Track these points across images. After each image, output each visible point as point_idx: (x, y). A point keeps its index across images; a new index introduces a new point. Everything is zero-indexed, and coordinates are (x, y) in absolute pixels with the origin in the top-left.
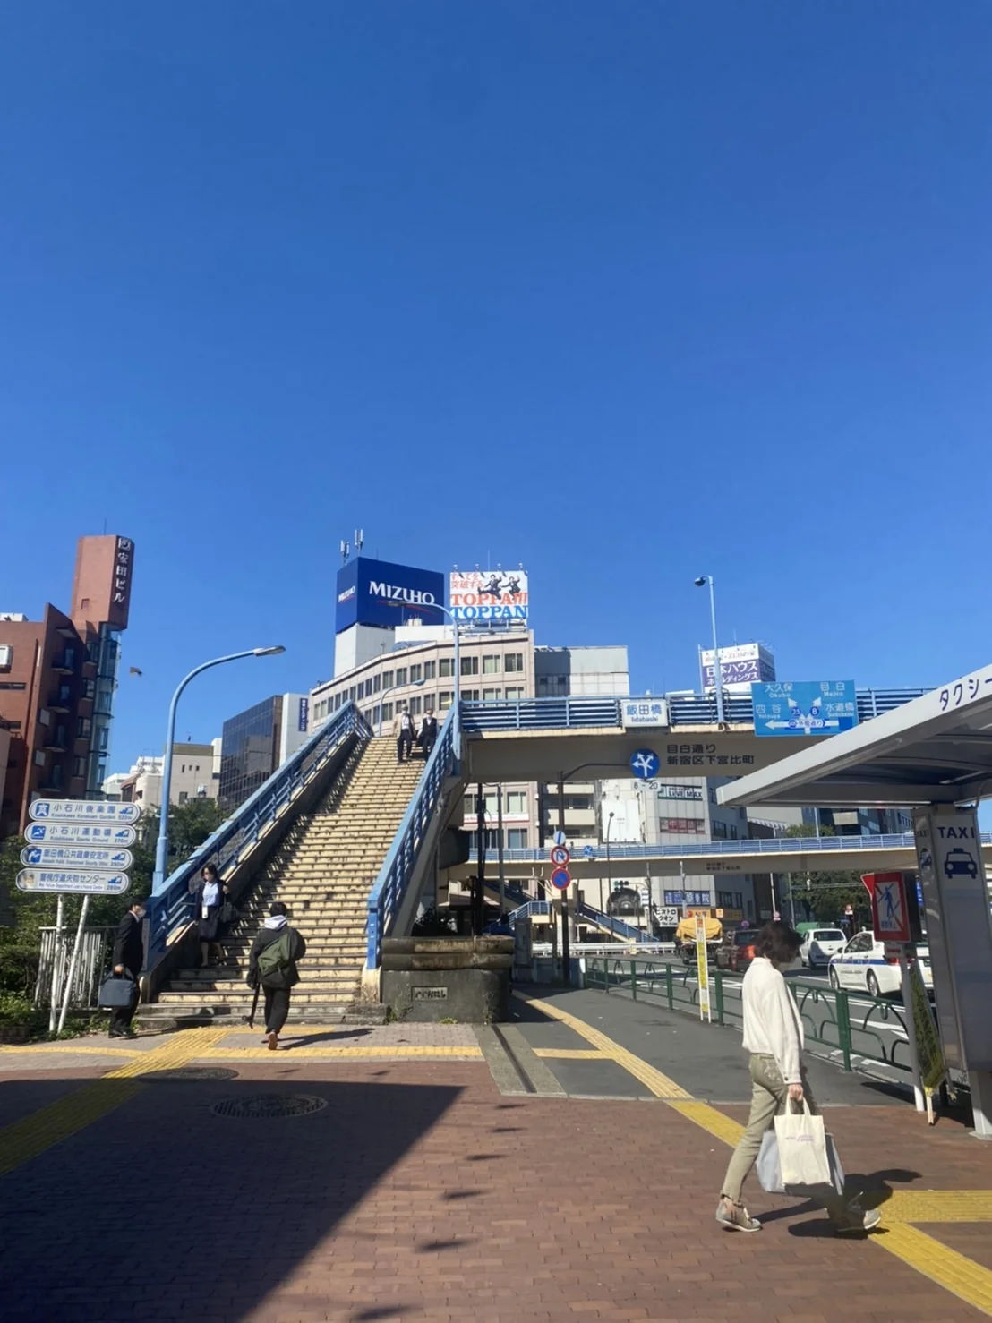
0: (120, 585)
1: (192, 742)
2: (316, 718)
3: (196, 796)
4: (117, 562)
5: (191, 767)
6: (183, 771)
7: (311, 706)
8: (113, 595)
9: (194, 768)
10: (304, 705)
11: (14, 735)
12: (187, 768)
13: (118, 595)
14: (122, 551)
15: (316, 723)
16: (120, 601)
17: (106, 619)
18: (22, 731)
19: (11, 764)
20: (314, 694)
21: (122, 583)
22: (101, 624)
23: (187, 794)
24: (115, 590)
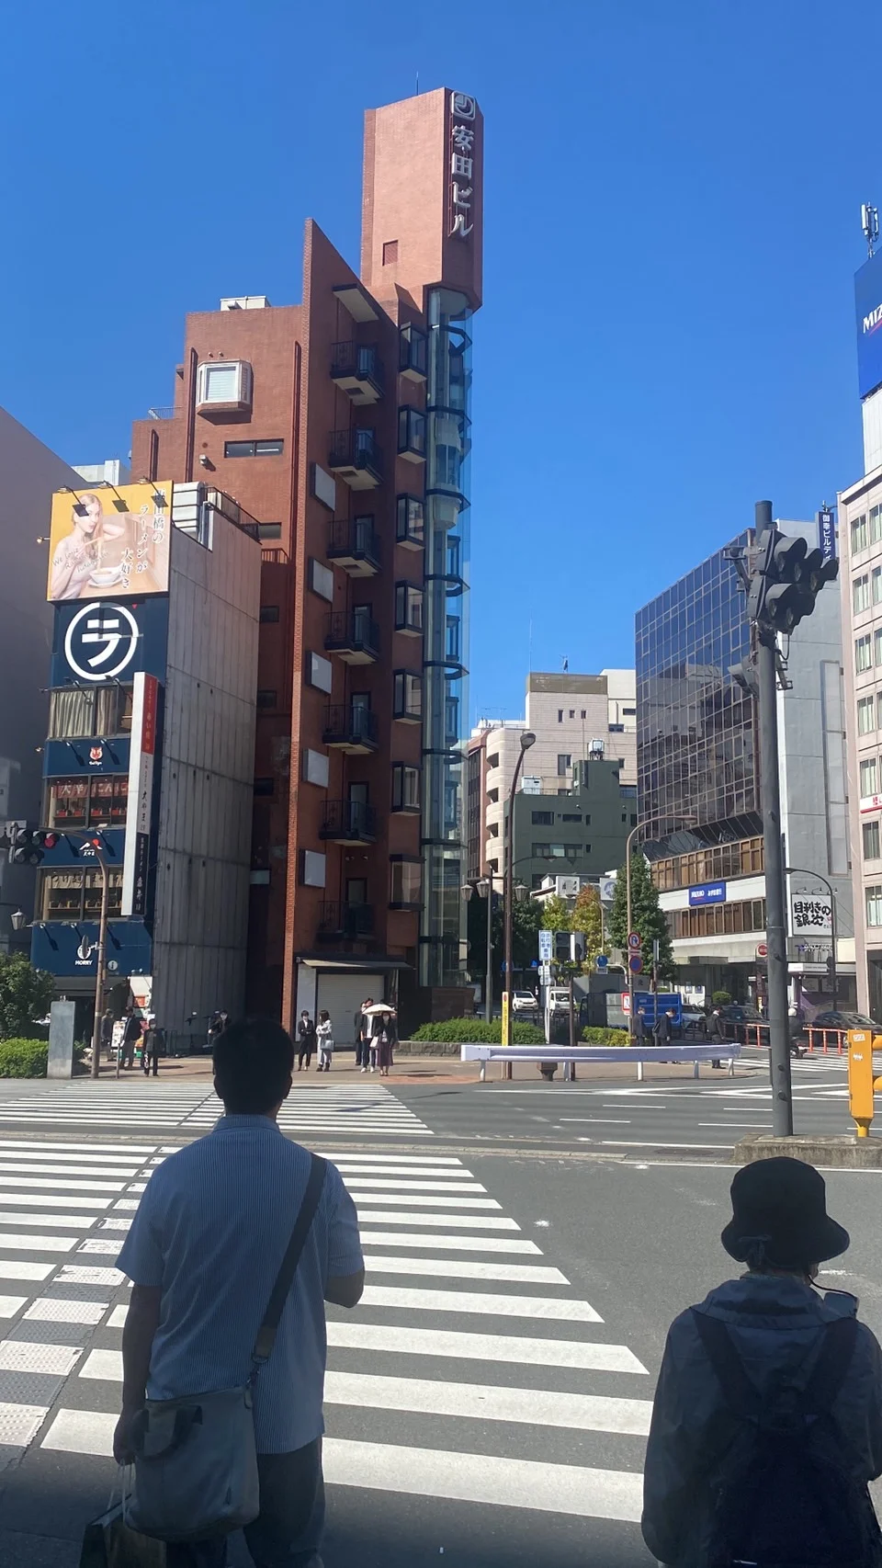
0: (460, 198)
1: (570, 671)
2: (855, 550)
3: (586, 758)
4: (450, 146)
5: (572, 713)
6: (560, 720)
7: (843, 526)
8: (448, 222)
9: (577, 715)
10: (827, 526)
11: (270, 557)
12: (565, 715)
13: (459, 219)
14: (459, 121)
15: (856, 562)
16: (464, 233)
17: (436, 276)
18: (284, 542)
19: (266, 618)
20: (847, 502)
21: (467, 193)
22: (429, 290)
23: (569, 757)
24: (449, 210)
